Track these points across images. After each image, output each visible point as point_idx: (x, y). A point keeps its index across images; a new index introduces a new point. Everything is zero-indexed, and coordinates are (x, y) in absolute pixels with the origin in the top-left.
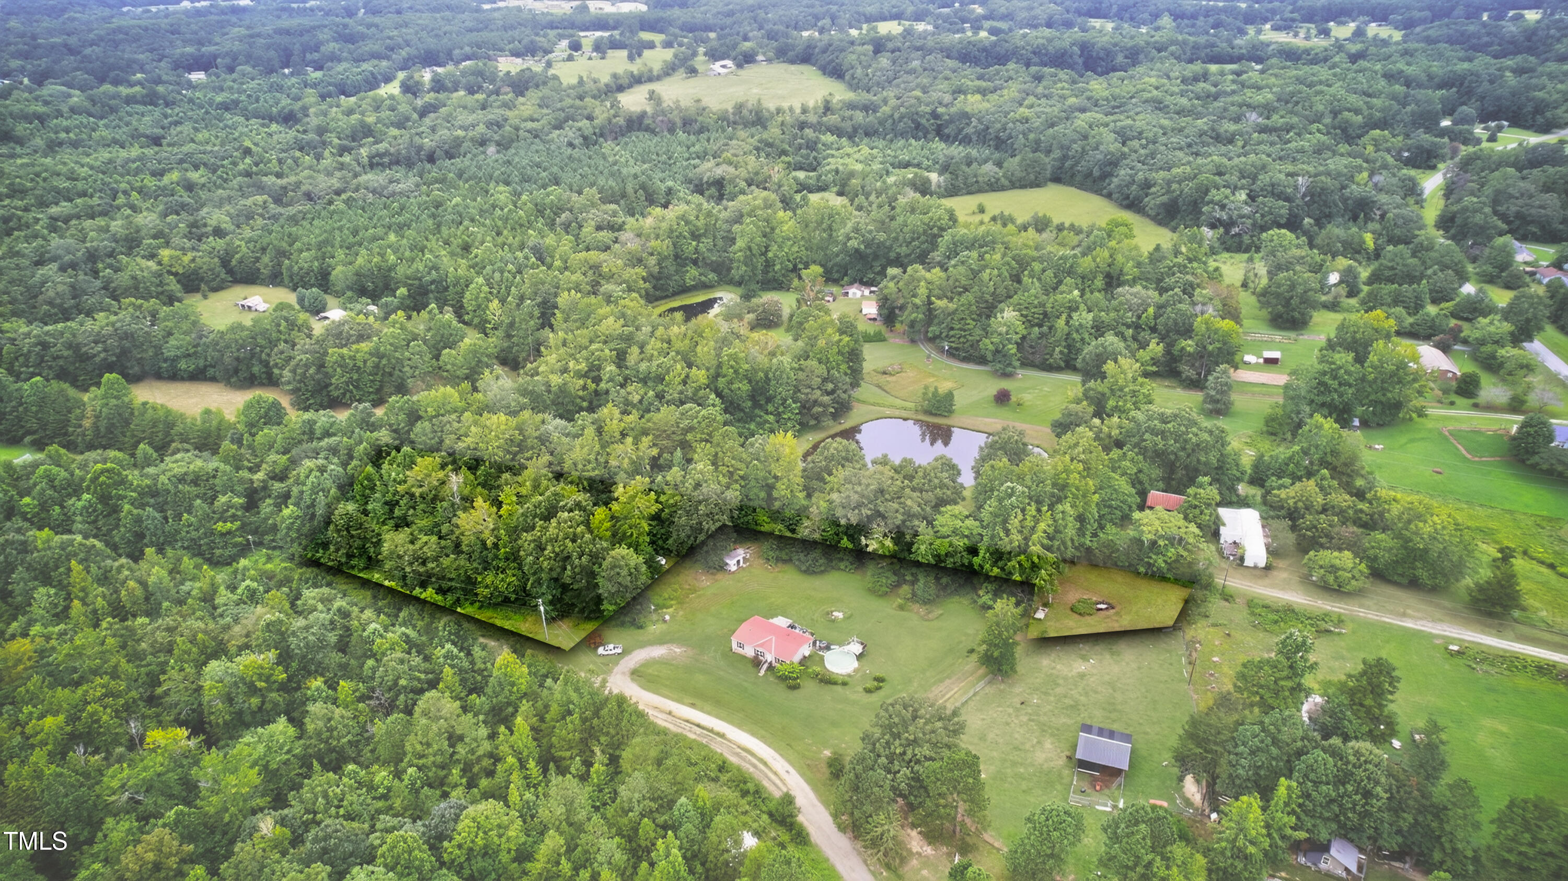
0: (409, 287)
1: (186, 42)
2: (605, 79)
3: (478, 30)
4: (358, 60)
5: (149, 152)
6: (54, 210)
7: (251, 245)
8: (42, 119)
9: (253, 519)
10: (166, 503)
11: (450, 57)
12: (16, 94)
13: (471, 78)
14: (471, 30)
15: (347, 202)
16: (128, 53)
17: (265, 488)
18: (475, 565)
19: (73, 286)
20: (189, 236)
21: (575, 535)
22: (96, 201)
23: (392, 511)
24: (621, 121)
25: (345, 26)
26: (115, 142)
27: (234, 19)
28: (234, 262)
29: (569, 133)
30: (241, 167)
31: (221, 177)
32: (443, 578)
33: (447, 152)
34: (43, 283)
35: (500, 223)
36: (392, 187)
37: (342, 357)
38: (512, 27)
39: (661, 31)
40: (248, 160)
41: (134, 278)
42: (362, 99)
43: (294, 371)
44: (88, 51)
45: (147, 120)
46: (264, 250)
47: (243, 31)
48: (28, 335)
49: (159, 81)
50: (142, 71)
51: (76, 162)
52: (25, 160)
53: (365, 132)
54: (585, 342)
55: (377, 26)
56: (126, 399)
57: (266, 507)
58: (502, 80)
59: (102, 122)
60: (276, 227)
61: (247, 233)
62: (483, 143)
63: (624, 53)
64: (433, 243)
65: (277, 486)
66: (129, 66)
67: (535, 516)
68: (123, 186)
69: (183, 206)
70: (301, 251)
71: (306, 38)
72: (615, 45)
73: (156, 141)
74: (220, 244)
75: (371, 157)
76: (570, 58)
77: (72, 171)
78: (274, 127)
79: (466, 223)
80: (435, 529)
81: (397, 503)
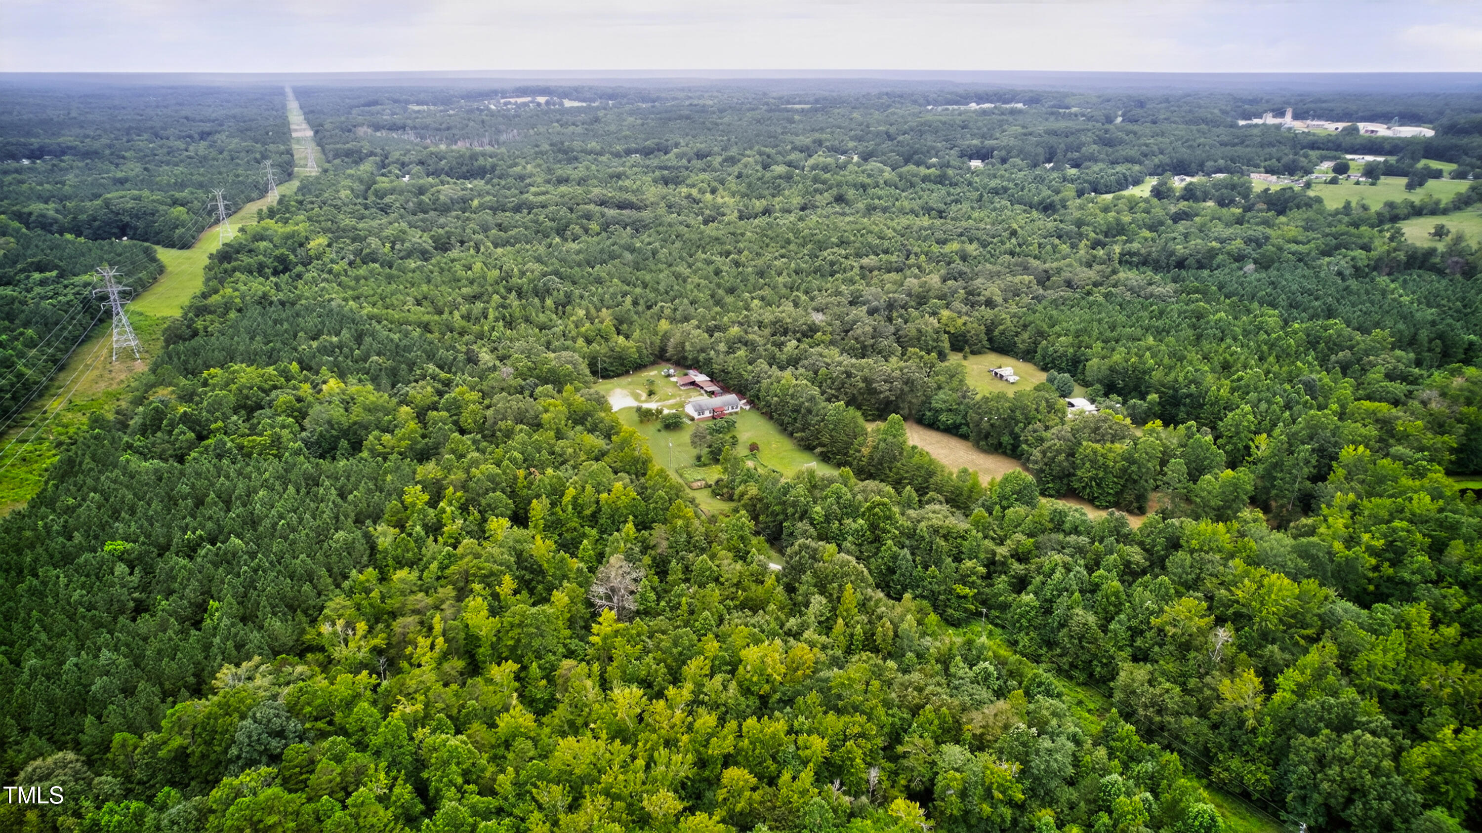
0: (1162, 394)
1: (973, 135)
2: (1376, 207)
3: (1234, 145)
4: (1114, 163)
5: (938, 222)
6: (865, 261)
7: (1015, 320)
8: (864, 187)
9: (987, 590)
10: (918, 548)
11: (1201, 168)
12: (850, 167)
13: (1224, 191)
14: (1226, 145)
15: (1107, 296)
16: (929, 140)
17: (1004, 564)
18: (1221, 739)
19: (875, 329)
20: (966, 302)
21: (1378, 767)
22: (894, 258)
23: (1133, 639)
24: (1402, 256)
25: (1106, 131)
26: (912, 211)
27: (1011, 119)
28: (996, 333)
29: (1340, 262)
30: (1008, 245)
31: (990, 252)
32: (1177, 737)
33: (1198, 261)
34: (855, 322)
35: (1265, 348)
36: (1150, 289)
37: (1095, 452)
38: (1271, 145)
39: (1450, 160)
40: (1013, 240)
41: (919, 331)
42: (1118, 198)
43: (1044, 453)
44: (901, 138)
45: (936, 196)
46: (1025, 326)
47: (1020, 130)
48: (840, 364)
49: (948, 165)
50: (936, 156)
51: (885, 225)
52: (851, 219)
53: (1117, 230)
54: (1384, 514)
55: (1135, 133)
56: (901, 440)
57: (1001, 582)
58: (1258, 196)
59: (904, 194)
60: (1040, 307)
61: (1014, 309)
62: (1240, 258)
63: (1404, 181)
64: (1193, 355)
65: (1017, 567)
66: (928, 152)
67: (1321, 719)
68: (916, 249)
69: (961, 274)
70: (1059, 336)
71: (1071, 139)
72: (1390, 171)
73: (941, 214)
74: (987, 313)
75: (1122, 255)
76: (1334, 181)
77: (881, 231)
78: (1035, 214)
79: (1229, 341)
80: (1181, 680)
81: (1142, 632)
